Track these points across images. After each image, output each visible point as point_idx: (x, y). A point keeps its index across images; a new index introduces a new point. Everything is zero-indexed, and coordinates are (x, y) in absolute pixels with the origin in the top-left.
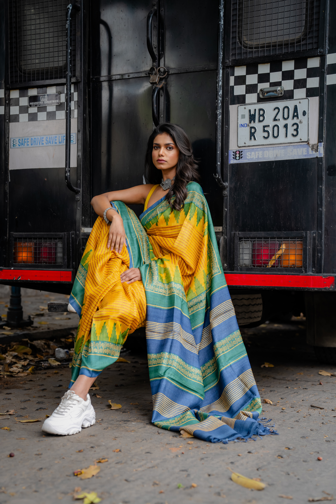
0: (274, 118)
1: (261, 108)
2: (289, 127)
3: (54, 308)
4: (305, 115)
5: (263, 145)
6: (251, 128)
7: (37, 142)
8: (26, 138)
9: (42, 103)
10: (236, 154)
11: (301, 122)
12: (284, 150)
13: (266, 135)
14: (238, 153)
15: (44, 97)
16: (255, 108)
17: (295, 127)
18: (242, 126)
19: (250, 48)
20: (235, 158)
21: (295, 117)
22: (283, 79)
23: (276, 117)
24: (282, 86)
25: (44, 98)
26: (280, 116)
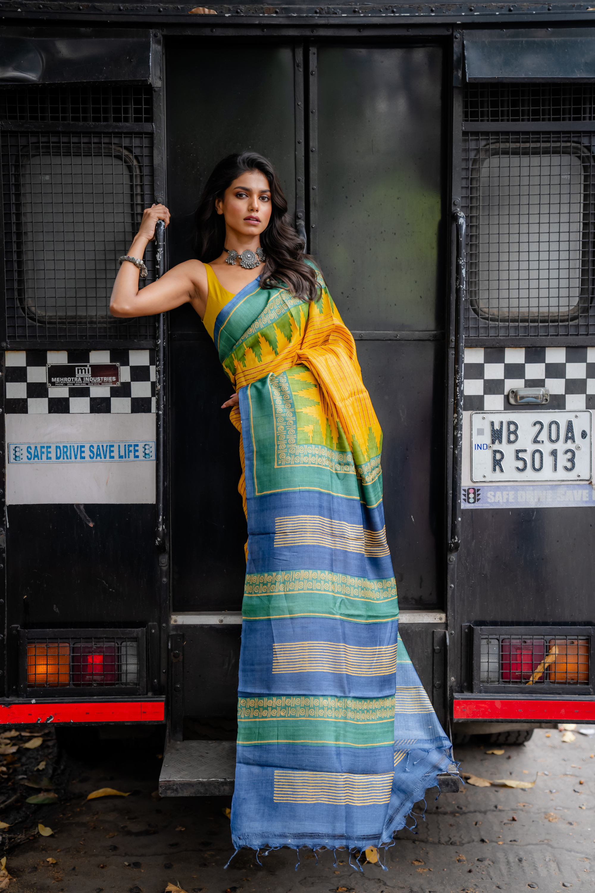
0: (535, 439)
1: (511, 420)
2: (560, 454)
3: (173, 789)
4: (585, 438)
5: (516, 481)
6: (495, 452)
7: (71, 454)
8: (45, 445)
9: (80, 379)
10: (469, 494)
11: (578, 448)
12: (550, 491)
13: (520, 465)
14: (471, 491)
15: (85, 369)
16: (501, 420)
17: (569, 455)
18: (479, 447)
19: (493, 320)
20: (467, 500)
21: (570, 439)
22: (547, 376)
23: (537, 436)
24: (546, 386)
25: (83, 371)
26: (543, 436)
